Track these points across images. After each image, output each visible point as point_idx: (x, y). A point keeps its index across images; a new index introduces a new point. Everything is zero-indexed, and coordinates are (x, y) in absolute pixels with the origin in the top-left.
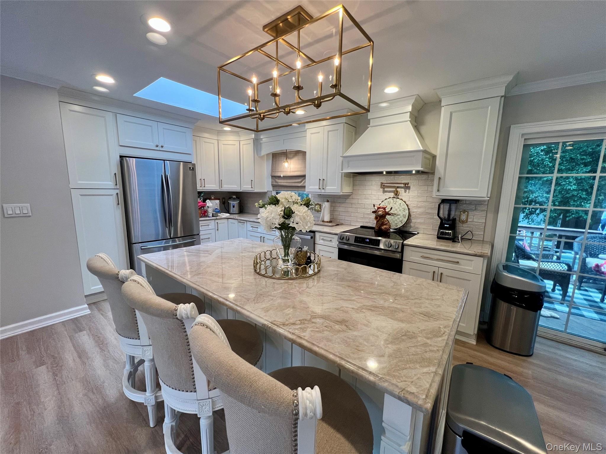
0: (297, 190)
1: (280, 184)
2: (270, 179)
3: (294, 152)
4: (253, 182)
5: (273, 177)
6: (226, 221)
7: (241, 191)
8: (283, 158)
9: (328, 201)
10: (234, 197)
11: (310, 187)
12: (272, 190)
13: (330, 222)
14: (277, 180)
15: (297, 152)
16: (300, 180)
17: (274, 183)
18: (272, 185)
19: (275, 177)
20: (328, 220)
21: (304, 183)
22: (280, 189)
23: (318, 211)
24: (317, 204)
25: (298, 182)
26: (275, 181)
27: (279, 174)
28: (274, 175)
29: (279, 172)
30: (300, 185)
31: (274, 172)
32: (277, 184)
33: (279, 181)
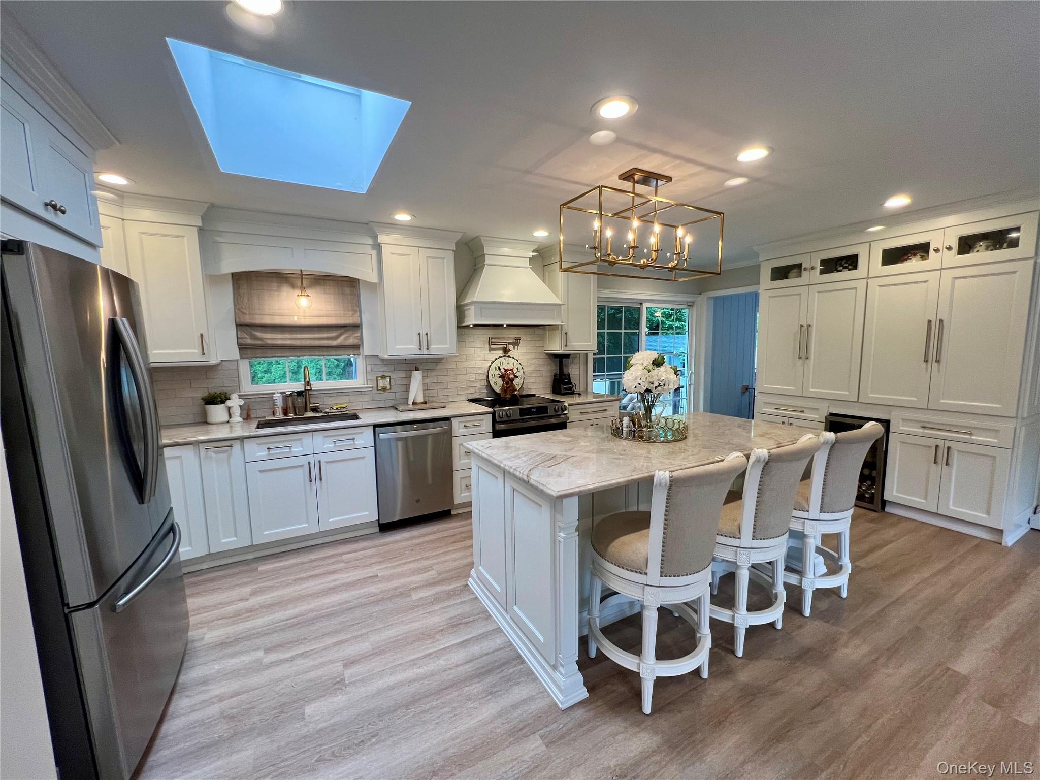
0: (325, 353)
1: (269, 342)
2: (233, 331)
3: (312, 277)
4: (205, 339)
5: (240, 326)
8: (275, 284)
9: (417, 369)
11: (397, 347)
12: (238, 357)
13: (425, 403)
14: (258, 334)
16: (334, 334)
17: (249, 341)
18: (239, 344)
19: (251, 325)
20: (420, 399)
21: (346, 339)
22: (268, 355)
23: (384, 389)
24: (383, 377)
25: (328, 339)
26: (254, 335)
27: (267, 320)
28: (247, 319)
29: (265, 315)
30: (335, 343)
31: (246, 314)
32: (259, 342)
33: (268, 335)
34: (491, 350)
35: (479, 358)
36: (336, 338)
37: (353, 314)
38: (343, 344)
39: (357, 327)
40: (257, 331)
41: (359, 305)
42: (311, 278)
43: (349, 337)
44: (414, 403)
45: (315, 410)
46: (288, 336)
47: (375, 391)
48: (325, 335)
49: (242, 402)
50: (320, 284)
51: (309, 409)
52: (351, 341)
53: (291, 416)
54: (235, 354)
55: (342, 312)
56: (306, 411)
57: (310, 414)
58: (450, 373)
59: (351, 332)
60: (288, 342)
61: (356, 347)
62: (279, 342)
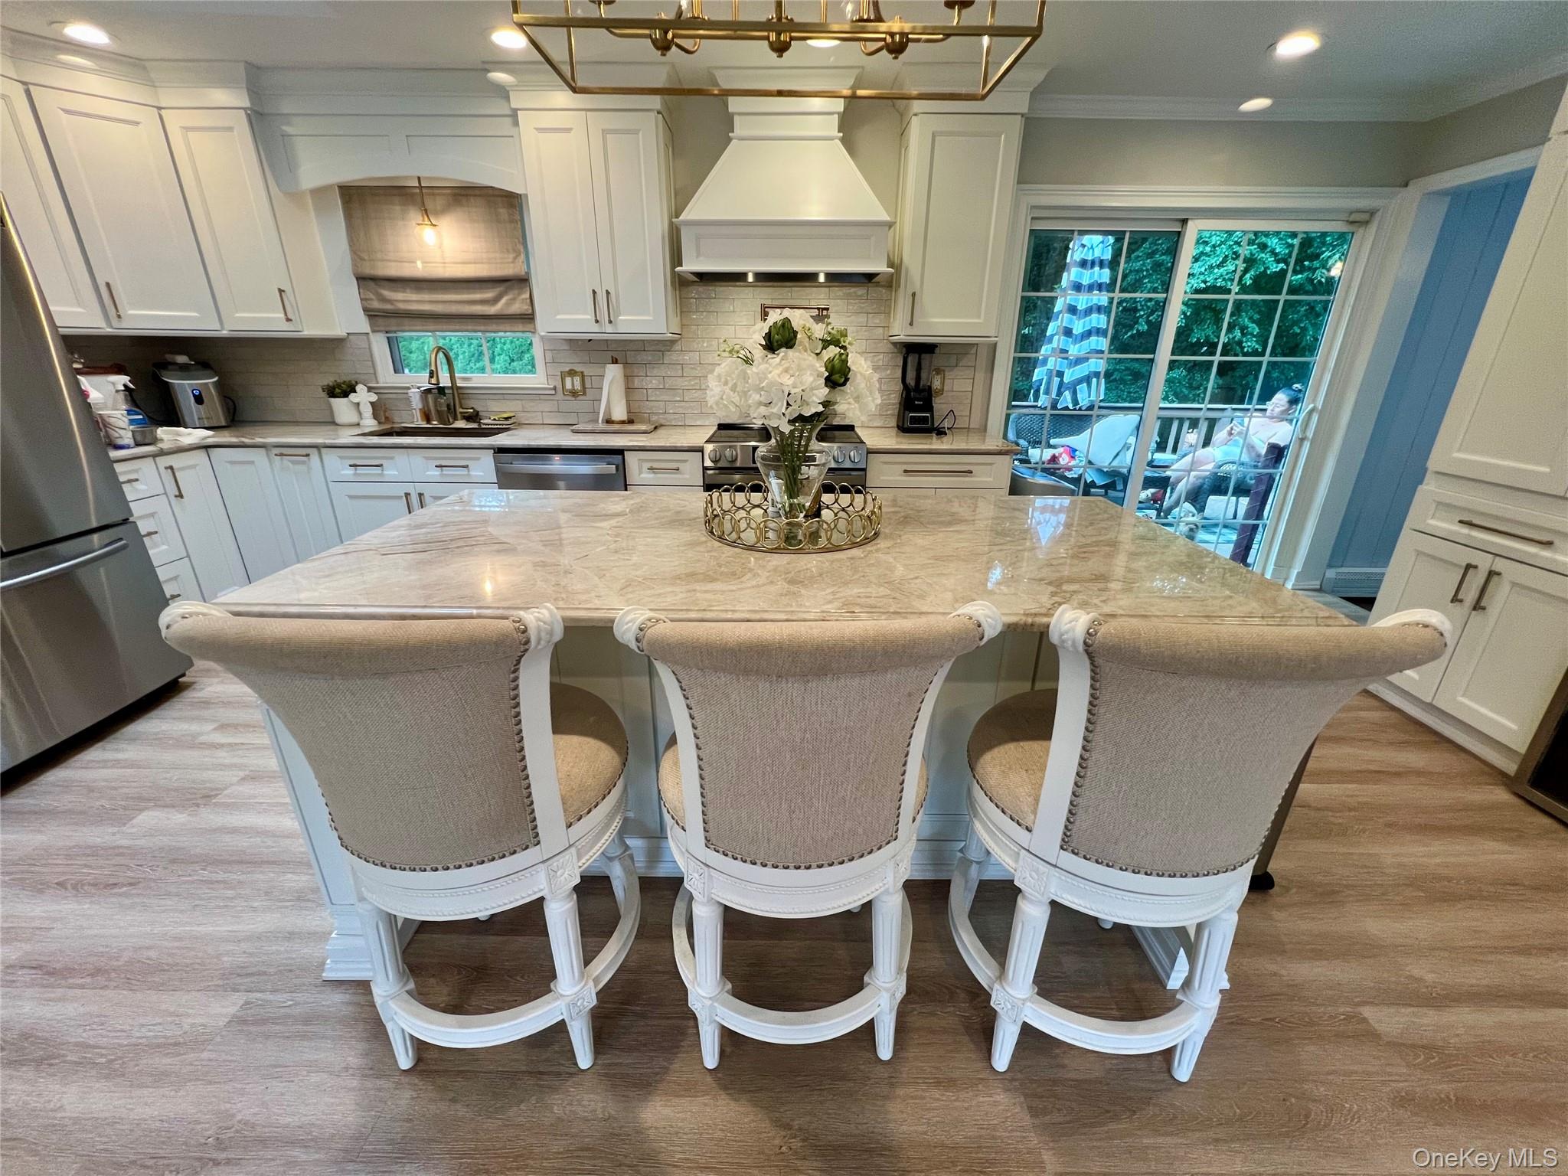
0: (482, 328)
1: (402, 306)
2: (353, 288)
3: (449, 191)
4: (289, 297)
5: (362, 280)
6: (201, 455)
7: (225, 333)
8: (398, 208)
9: (615, 361)
10: (182, 359)
11: (558, 317)
12: (368, 329)
13: (631, 422)
14: (386, 293)
15: (463, 192)
16: (489, 295)
17: (376, 305)
18: (365, 310)
19: (375, 279)
20: (624, 417)
21: (508, 304)
22: (404, 328)
23: (574, 393)
24: (572, 373)
25: (483, 302)
26: (381, 295)
27: (393, 271)
28: (368, 271)
29: (390, 261)
30: (493, 310)
31: (364, 260)
32: (388, 307)
33: (399, 296)
36: (495, 300)
37: (515, 258)
38: (506, 312)
39: (522, 281)
40: (383, 288)
41: (524, 242)
42: (449, 194)
43: (514, 299)
44: (606, 421)
45: (469, 418)
46: (426, 296)
47: (560, 396)
48: (478, 296)
49: (374, 398)
51: (459, 416)
52: (517, 307)
53: (435, 423)
54: (363, 325)
55: (498, 255)
56: (455, 419)
57: (461, 424)
59: (516, 292)
60: (427, 307)
61: (526, 318)
62: (415, 307)
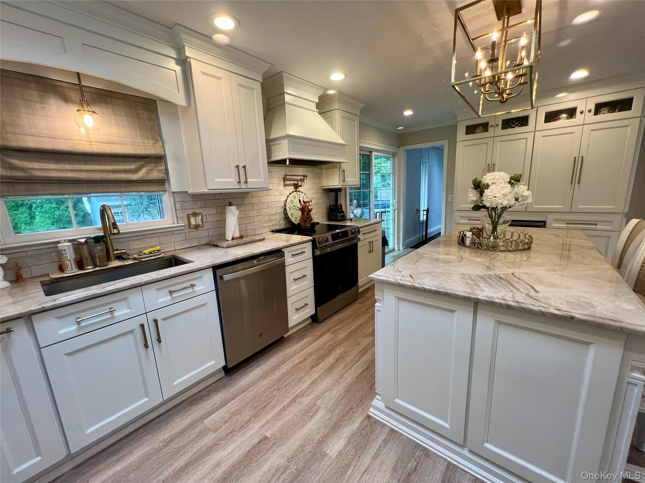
1: (38, 174)
11: (216, 180)
13: (241, 237)
14: (17, 162)
16: (132, 167)
20: (237, 235)
21: (148, 173)
22: (39, 193)
23: (197, 227)
24: (195, 215)
25: (125, 171)
26: (10, 164)
27: (31, 143)
29: (26, 135)
30: (135, 177)
32: (20, 174)
33: (36, 165)
34: (285, 185)
35: (277, 193)
36: (137, 171)
37: (154, 144)
38: (147, 178)
39: (160, 159)
40: (12, 157)
41: (160, 134)
43: (152, 170)
44: (233, 239)
45: (119, 257)
47: (188, 230)
48: (121, 167)
50: (105, 102)
51: (113, 258)
52: (155, 175)
53: (90, 269)
55: (140, 140)
56: (109, 259)
57: (116, 263)
58: (255, 207)
59: (153, 165)
60: (69, 175)
61: (162, 182)
62: (54, 174)
